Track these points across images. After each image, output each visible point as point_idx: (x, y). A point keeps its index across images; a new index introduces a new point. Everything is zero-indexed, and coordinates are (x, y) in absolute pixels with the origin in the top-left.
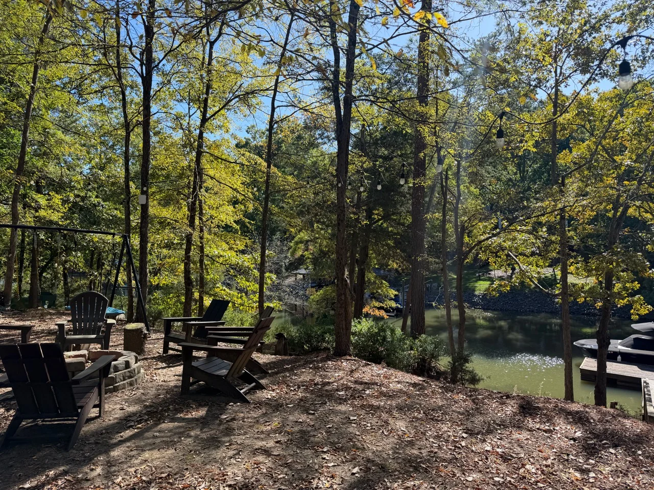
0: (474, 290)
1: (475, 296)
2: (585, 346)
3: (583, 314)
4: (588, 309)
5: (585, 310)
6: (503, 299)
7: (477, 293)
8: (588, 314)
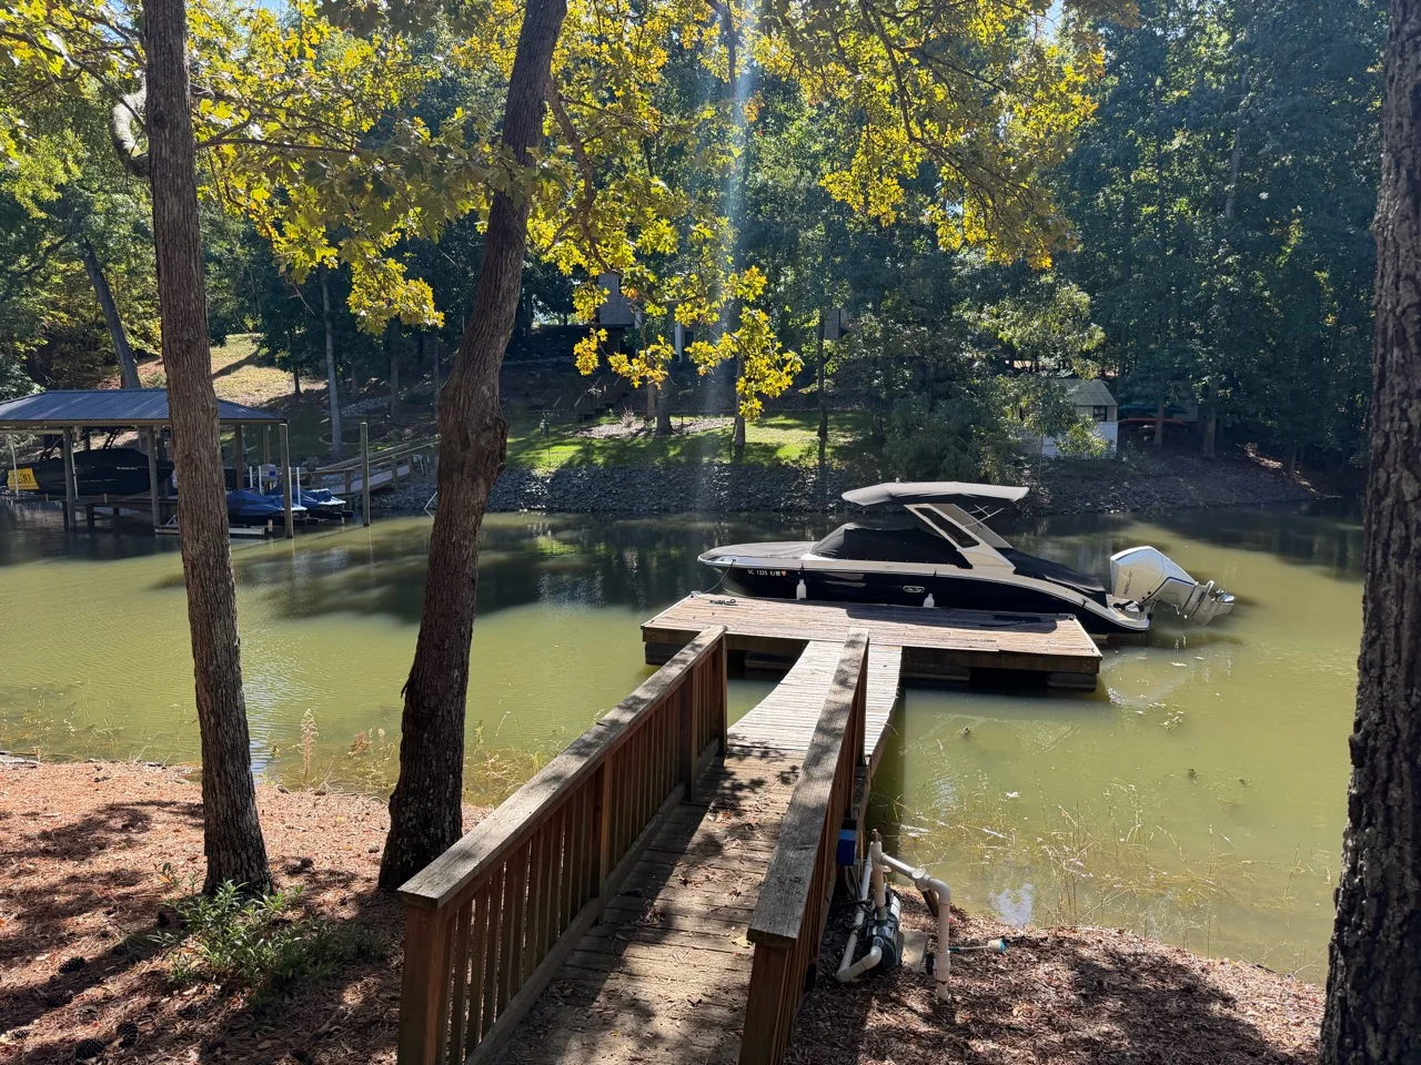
0: (533, 467)
1: (535, 479)
2: (718, 562)
3: (776, 510)
4: (789, 499)
5: (781, 502)
6: (602, 485)
7: (539, 472)
8: (787, 510)
